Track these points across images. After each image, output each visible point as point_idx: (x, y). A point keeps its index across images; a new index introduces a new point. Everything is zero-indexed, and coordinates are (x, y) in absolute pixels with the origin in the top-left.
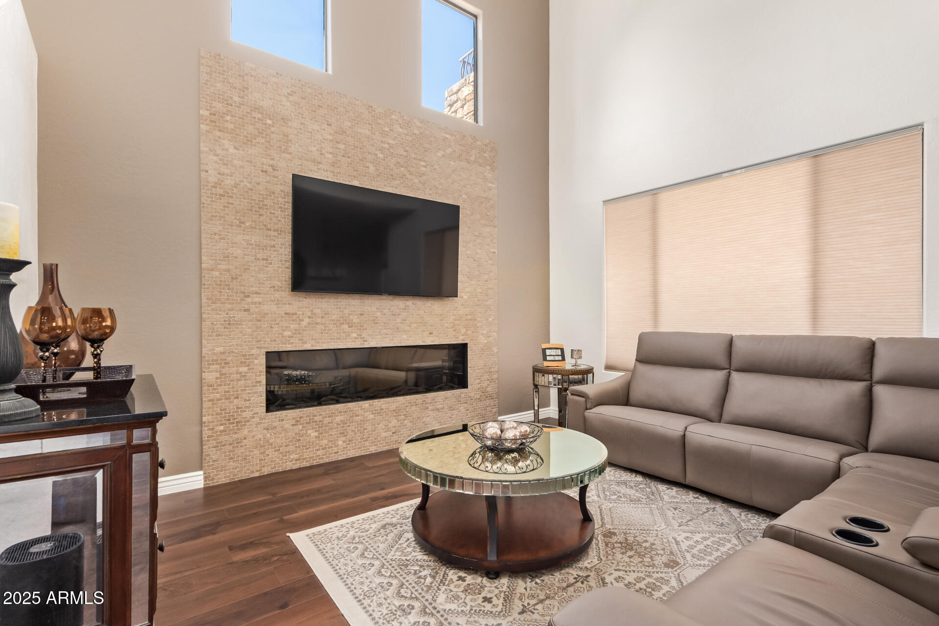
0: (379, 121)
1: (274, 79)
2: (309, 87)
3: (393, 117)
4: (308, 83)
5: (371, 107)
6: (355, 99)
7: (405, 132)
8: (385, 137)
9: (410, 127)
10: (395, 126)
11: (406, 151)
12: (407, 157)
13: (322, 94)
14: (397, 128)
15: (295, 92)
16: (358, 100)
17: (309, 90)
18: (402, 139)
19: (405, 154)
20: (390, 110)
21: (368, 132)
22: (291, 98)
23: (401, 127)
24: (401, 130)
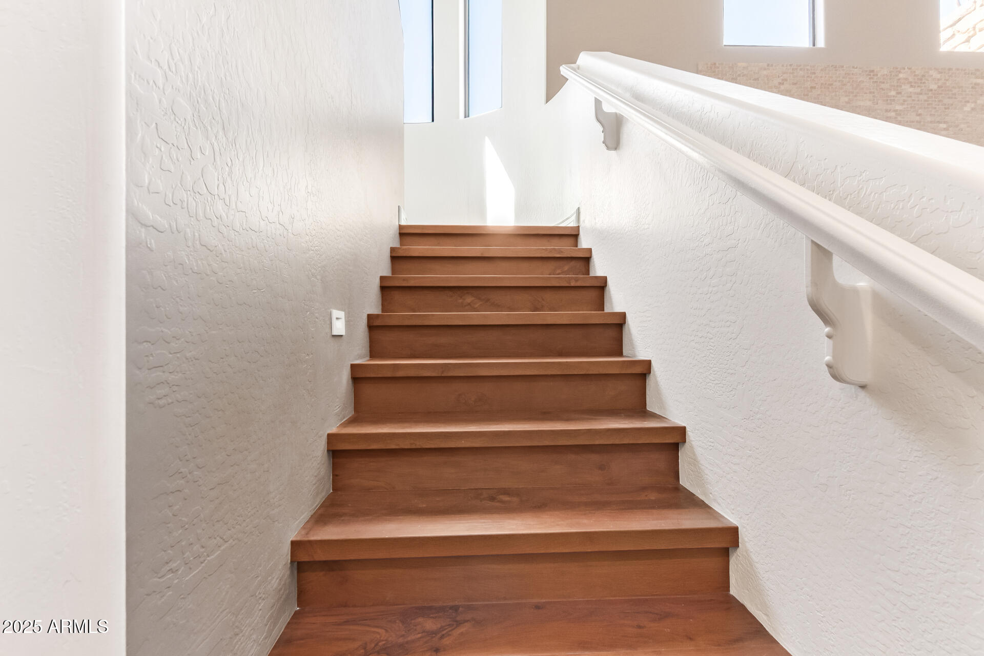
0: (883, 86)
1: (765, 72)
2: (801, 70)
3: (901, 76)
4: (800, 66)
5: (873, 71)
6: (853, 67)
7: (918, 90)
8: (891, 104)
9: (924, 83)
10: (903, 87)
11: (920, 115)
12: (920, 122)
13: (815, 73)
14: (907, 88)
15: (786, 80)
16: (857, 68)
17: (801, 73)
18: (913, 100)
19: (918, 118)
20: (897, 68)
21: (869, 103)
22: (782, 87)
23: (912, 86)
24: (911, 90)
